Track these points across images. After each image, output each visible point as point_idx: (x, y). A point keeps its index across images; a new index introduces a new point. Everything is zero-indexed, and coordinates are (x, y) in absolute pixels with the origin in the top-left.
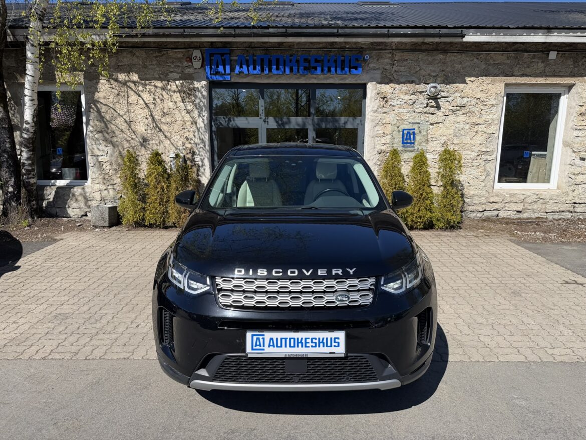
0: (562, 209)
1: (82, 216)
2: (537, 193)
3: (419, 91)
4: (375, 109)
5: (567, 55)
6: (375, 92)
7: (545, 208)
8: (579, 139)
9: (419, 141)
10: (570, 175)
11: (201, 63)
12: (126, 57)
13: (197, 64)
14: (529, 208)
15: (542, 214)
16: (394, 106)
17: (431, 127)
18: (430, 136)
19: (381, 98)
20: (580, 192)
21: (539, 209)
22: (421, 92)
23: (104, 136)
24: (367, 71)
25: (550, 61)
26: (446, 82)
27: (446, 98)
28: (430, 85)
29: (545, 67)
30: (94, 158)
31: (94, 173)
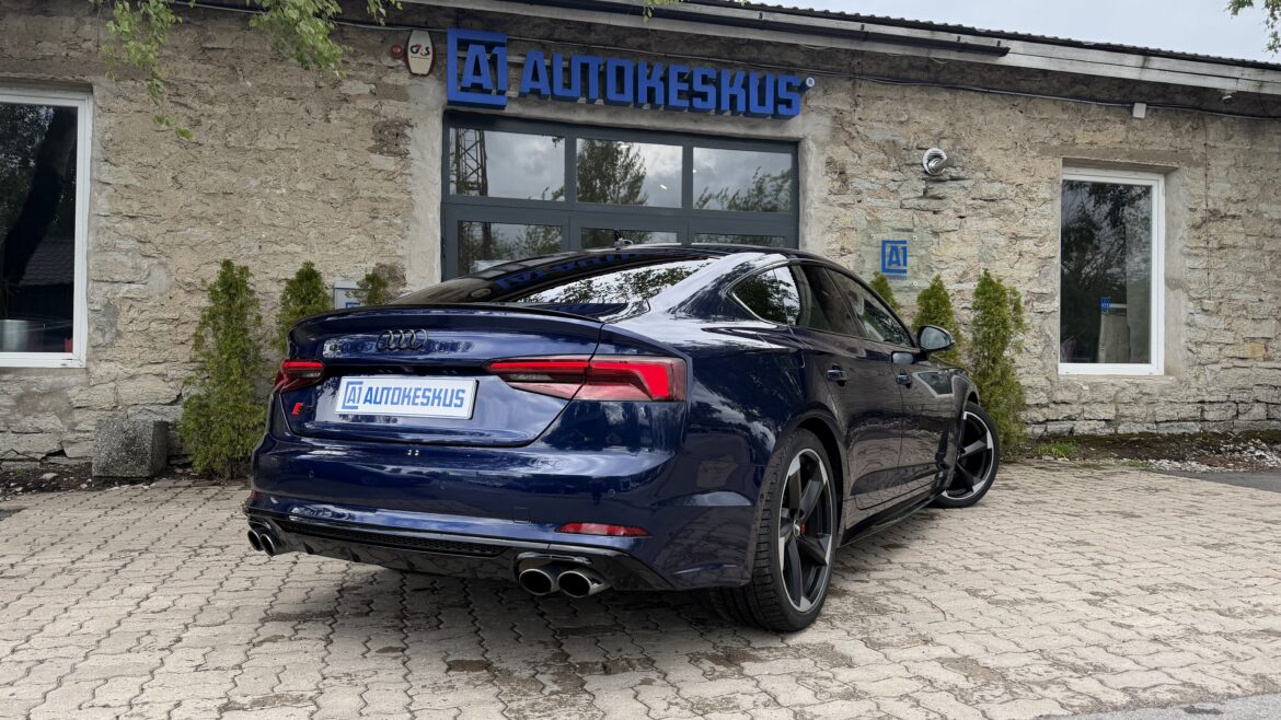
0: (1183, 415)
1: (50, 454)
2: (1137, 382)
3: (908, 162)
4: (825, 194)
5: (1160, 112)
6: (823, 159)
7: (1154, 414)
8: (1197, 274)
9: (912, 267)
10: (1190, 346)
11: (430, 61)
12: (230, 31)
13: (420, 63)
14: (1127, 413)
15: (1150, 425)
16: (859, 193)
17: (935, 240)
18: (933, 257)
19: (835, 173)
20: (1209, 379)
21: (1143, 415)
22: (914, 164)
23: (143, 229)
24: (804, 114)
25: (1135, 122)
26: (958, 147)
27: (959, 182)
28: (927, 153)
29: (1128, 132)
30: (106, 288)
31: (101, 330)
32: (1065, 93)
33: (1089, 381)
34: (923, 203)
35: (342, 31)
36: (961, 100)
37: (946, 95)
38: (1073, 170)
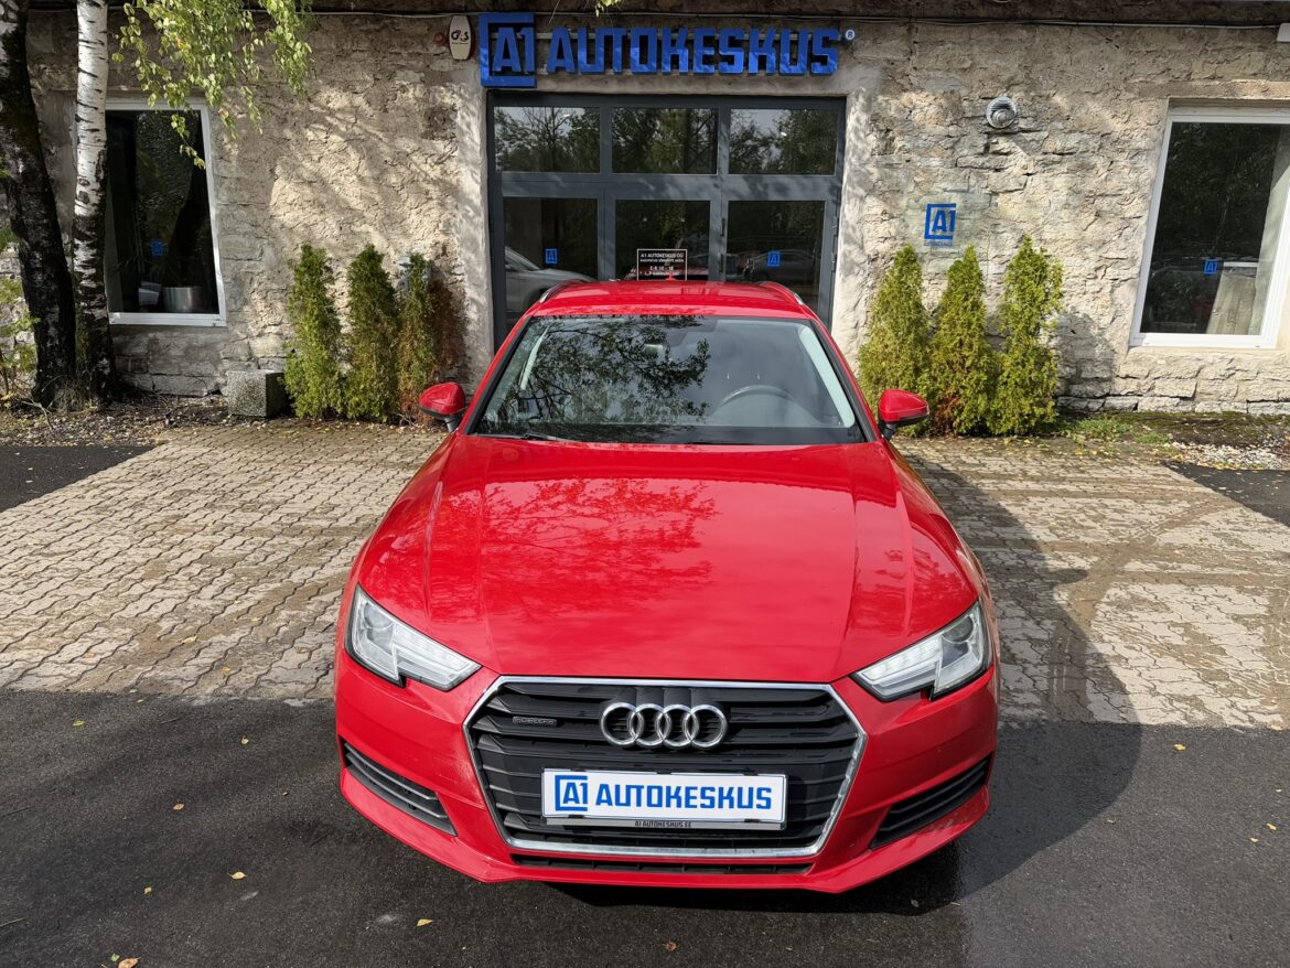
0: (1284, 395)
1: (210, 393)
2: (1230, 357)
3: (968, 115)
4: (868, 154)
6: (866, 116)
7: (1247, 393)
9: (962, 232)
11: (469, 46)
13: (460, 49)
14: (1210, 390)
15: (1236, 404)
16: (908, 152)
17: (993, 202)
18: (988, 220)
19: (880, 131)
21: (1233, 393)
22: (973, 118)
23: (254, 215)
24: (850, 68)
25: (1280, 47)
26: (1032, 94)
27: (1031, 134)
28: (993, 103)
29: (1267, 60)
30: (233, 264)
31: (234, 298)
32: (1185, 18)
33: (1167, 355)
34: (981, 160)
35: (393, 23)
36: (1041, 36)
37: (1024, 33)
38: (1190, 111)
